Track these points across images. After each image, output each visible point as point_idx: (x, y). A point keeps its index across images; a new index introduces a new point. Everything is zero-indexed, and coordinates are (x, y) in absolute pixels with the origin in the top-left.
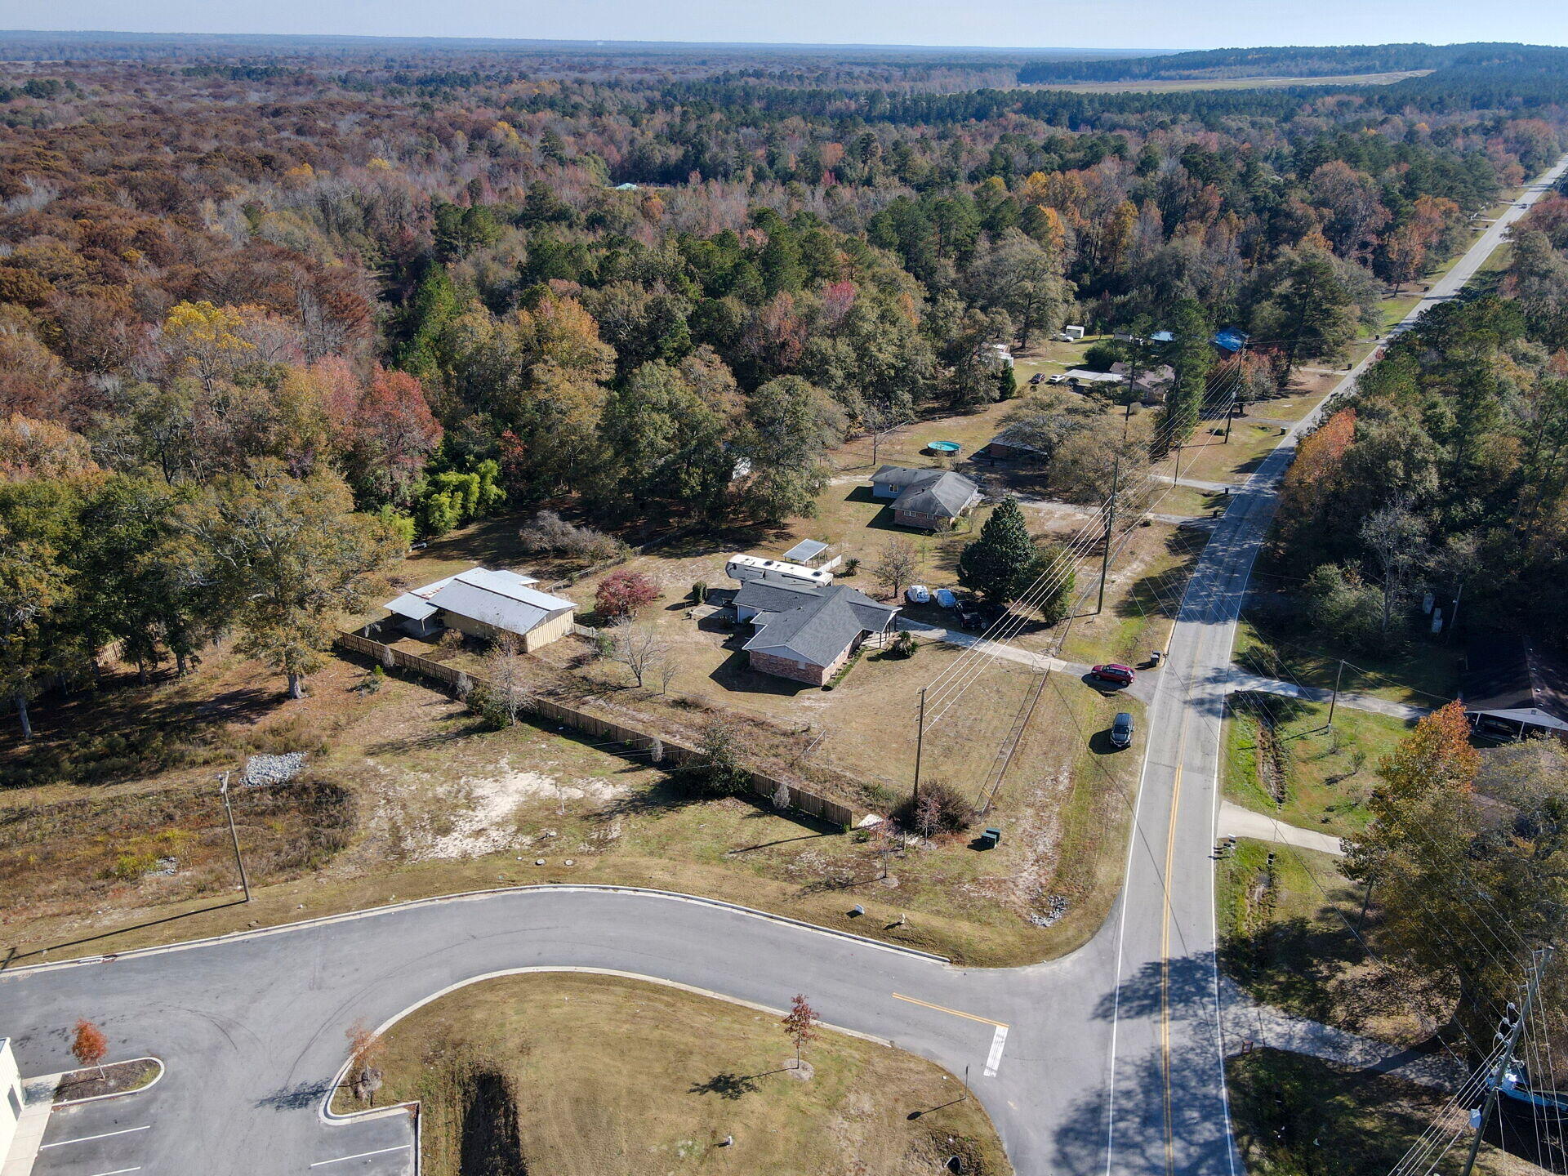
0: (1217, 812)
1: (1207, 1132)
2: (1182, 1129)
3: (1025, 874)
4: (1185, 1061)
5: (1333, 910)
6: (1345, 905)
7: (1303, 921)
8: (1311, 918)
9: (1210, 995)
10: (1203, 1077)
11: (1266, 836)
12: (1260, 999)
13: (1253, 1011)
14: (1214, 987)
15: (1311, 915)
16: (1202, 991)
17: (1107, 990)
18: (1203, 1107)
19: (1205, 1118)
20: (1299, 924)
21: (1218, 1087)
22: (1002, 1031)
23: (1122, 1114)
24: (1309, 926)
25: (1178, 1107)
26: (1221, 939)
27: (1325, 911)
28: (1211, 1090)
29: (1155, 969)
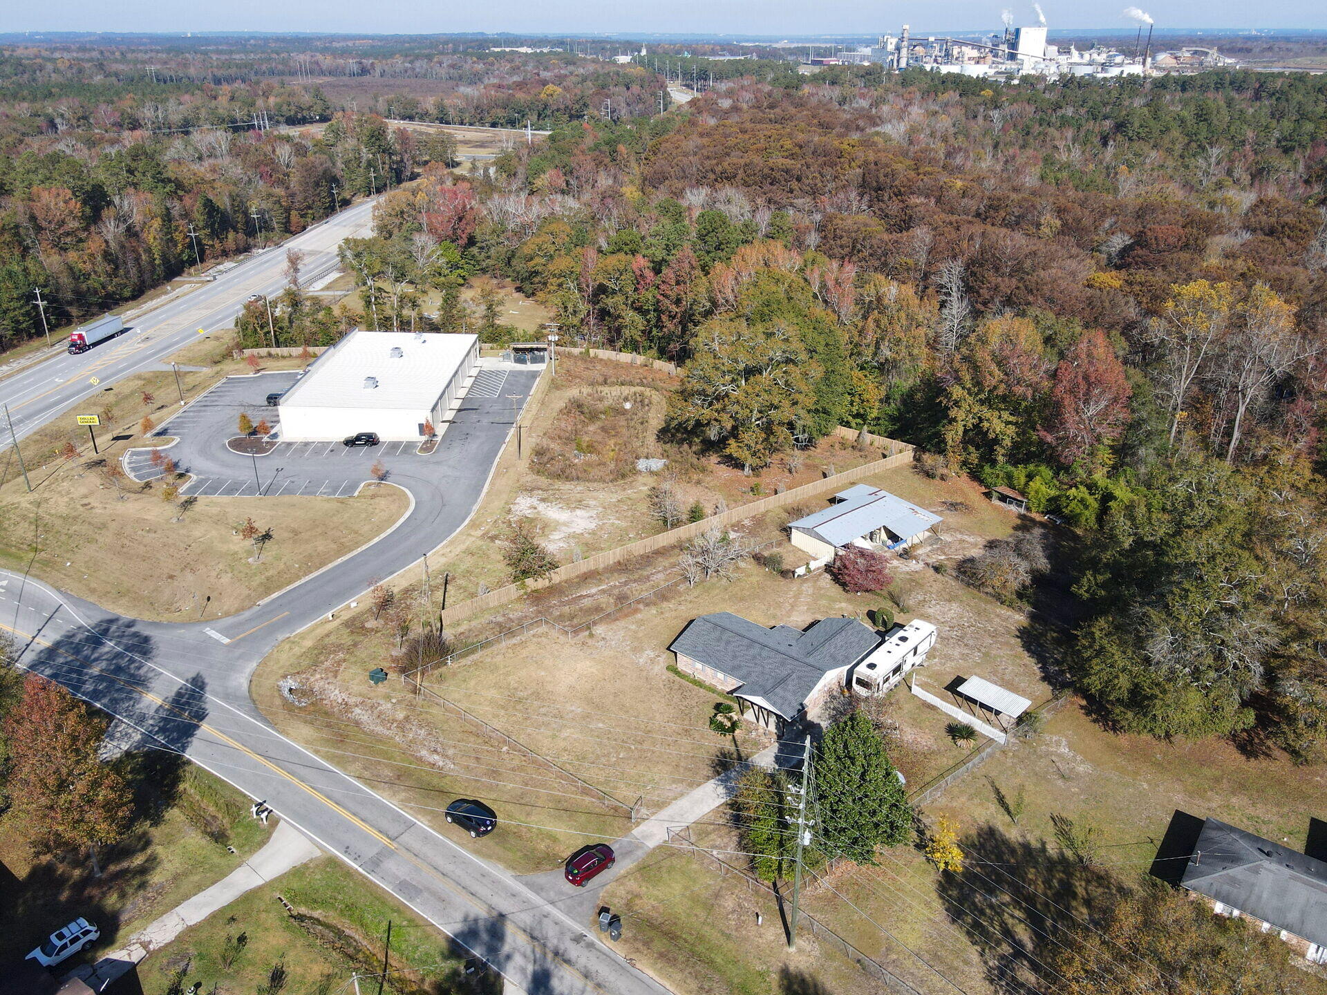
0: (311, 840)
1: (89, 687)
2: (100, 678)
3: (337, 692)
4: (131, 699)
5: (144, 849)
6: (139, 860)
7: (155, 824)
8: (152, 829)
9: (157, 733)
10: (115, 701)
11: (256, 858)
12: (128, 754)
13: (125, 747)
14: (161, 738)
15: (156, 833)
16: (162, 730)
17: (208, 688)
18: (101, 692)
19: (95, 691)
20: (157, 821)
21: (105, 705)
22: (226, 641)
23: (132, 661)
24: (148, 823)
25: (112, 682)
26: (189, 762)
27: (148, 843)
28: (105, 701)
29: (201, 715)
